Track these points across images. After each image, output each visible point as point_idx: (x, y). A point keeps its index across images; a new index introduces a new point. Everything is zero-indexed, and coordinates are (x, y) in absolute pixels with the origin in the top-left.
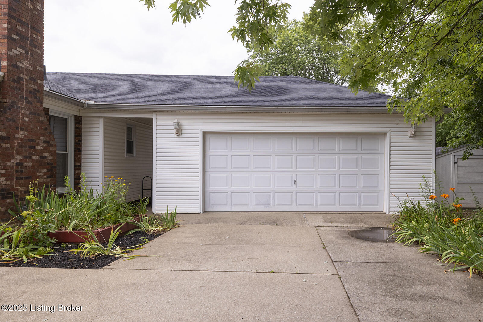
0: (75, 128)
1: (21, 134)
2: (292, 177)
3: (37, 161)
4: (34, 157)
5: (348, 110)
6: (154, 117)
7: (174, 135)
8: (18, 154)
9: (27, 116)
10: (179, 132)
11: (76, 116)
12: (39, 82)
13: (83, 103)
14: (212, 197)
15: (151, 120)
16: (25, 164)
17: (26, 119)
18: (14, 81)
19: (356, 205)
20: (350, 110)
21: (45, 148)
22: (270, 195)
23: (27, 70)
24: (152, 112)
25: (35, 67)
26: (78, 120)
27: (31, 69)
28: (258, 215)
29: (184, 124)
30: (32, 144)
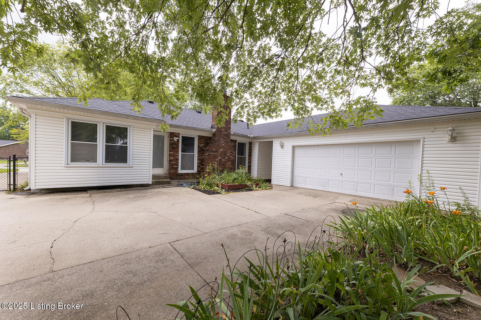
0: (249, 147)
1: (221, 150)
2: (340, 171)
3: (227, 159)
4: (226, 158)
5: (377, 126)
6: (273, 140)
7: (280, 148)
8: (219, 157)
9: (223, 143)
10: (282, 146)
11: (249, 142)
12: (229, 131)
13: (250, 137)
14: (296, 179)
15: (272, 141)
16: (222, 160)
17: (223, 144)
18: (219, 132)
19: (389, 195)
20: (380, 125)
21: (231, 155)
22: (326, 182)
23: (224, 127)
24: (272, 138)
25: (227, 126)
26: (250, 144)
27: (226, 127)
28: (314, 191)
29: (284, 142)
30: (225, 153)
